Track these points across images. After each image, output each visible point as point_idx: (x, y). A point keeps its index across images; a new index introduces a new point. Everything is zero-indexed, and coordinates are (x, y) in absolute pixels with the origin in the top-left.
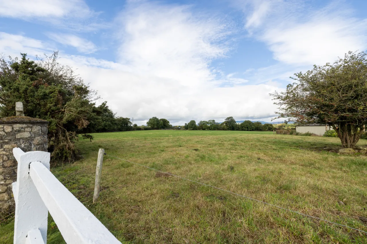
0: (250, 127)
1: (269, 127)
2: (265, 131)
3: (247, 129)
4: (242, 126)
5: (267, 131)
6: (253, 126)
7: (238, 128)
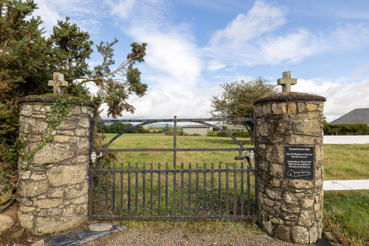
0: (121, 129)
1: (140, 129)
2: (136, 133)
3: (117, 131)
4: (112, 128)
5: (138, 133)
6: (124, 128)
7: (108, 130)
